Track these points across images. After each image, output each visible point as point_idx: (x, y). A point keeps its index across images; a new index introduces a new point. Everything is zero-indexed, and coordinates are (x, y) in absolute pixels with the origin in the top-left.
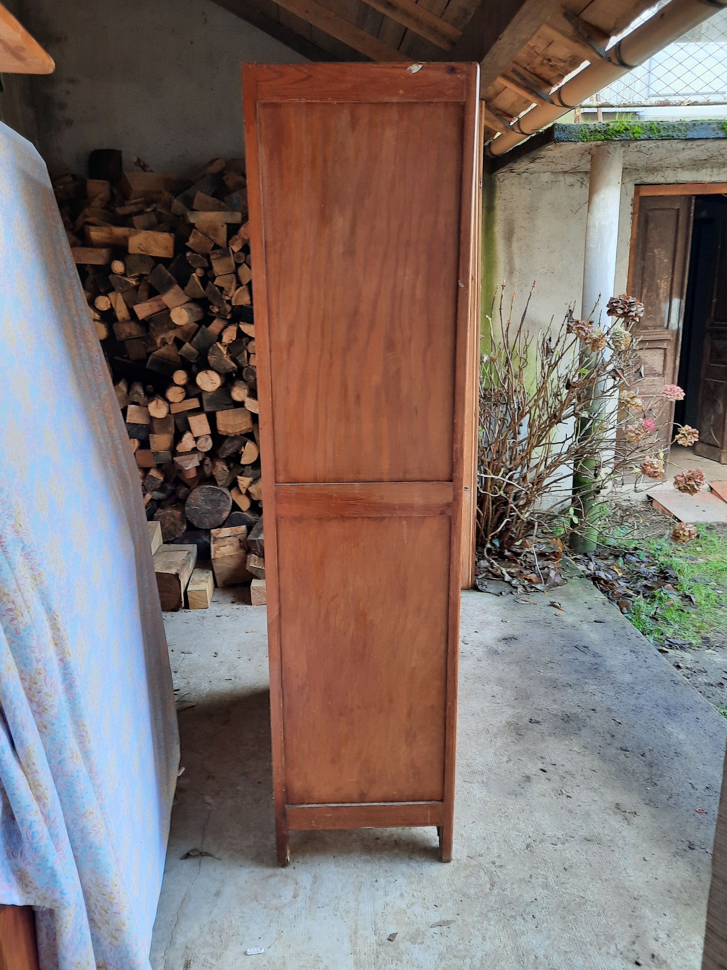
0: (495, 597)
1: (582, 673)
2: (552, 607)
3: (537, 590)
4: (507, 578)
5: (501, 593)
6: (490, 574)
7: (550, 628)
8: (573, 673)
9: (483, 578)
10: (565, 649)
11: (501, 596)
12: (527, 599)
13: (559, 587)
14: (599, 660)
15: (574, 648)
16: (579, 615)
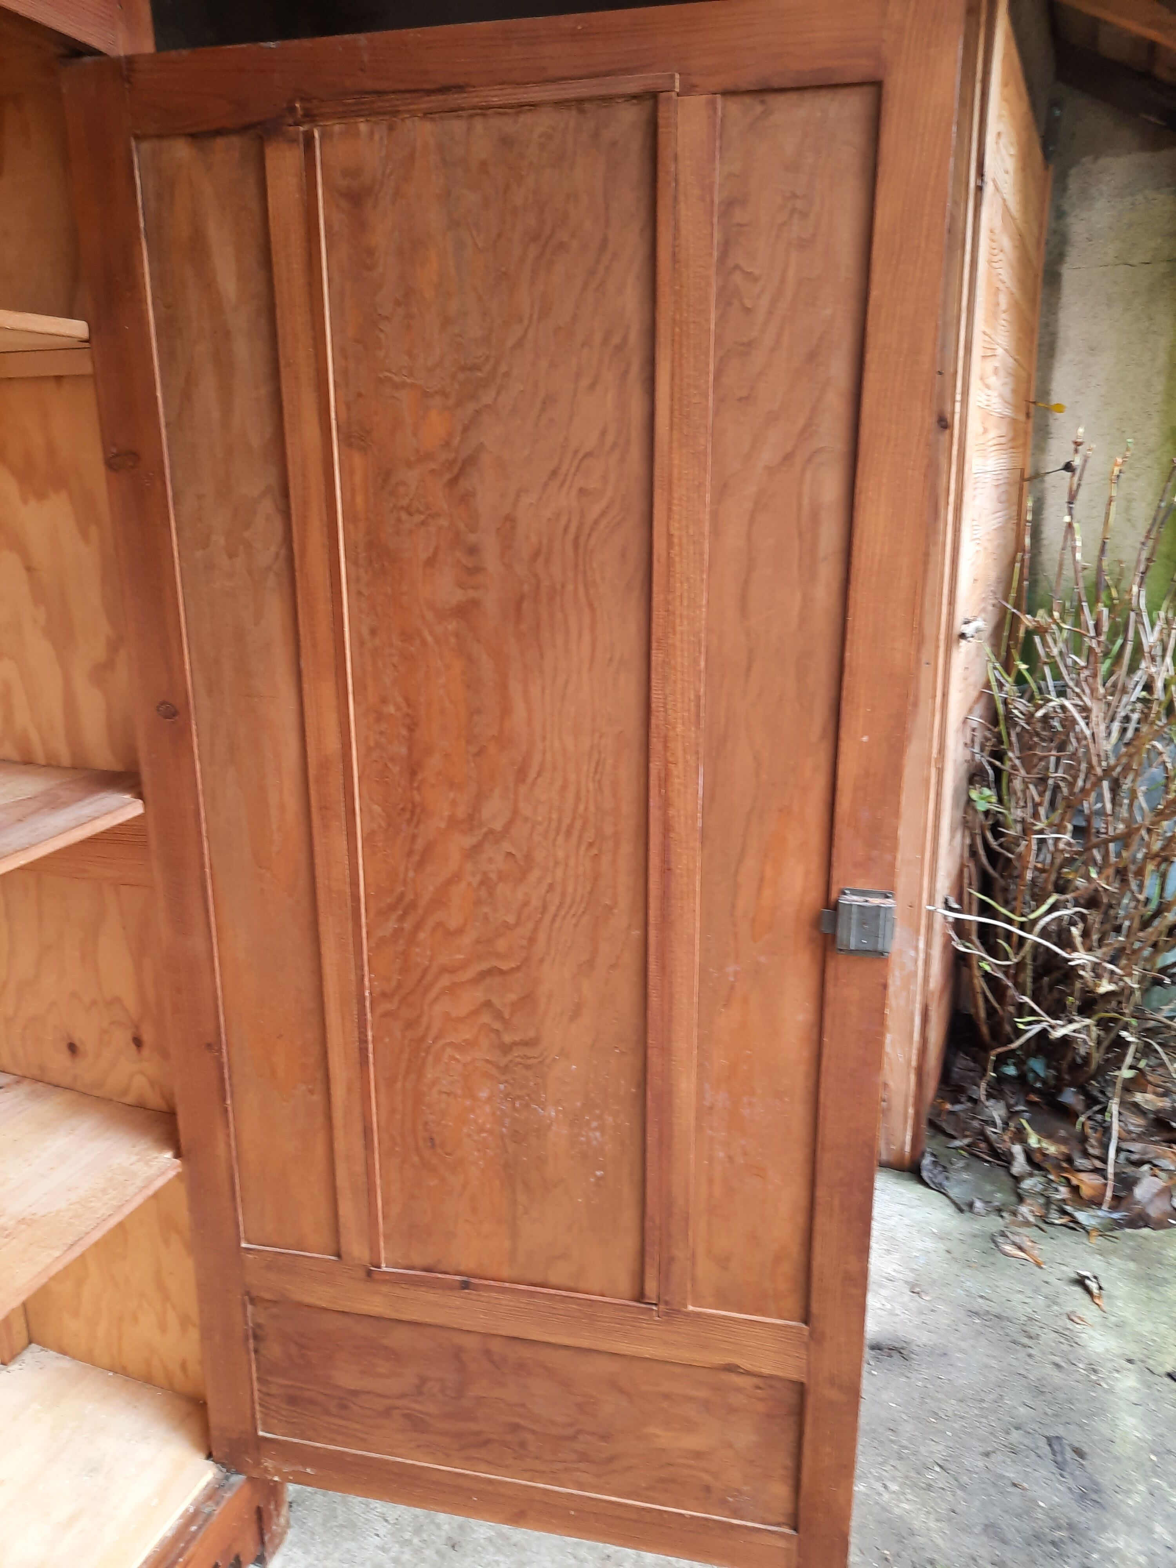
0: (951, 1210)
1: (1004, 1542)
2: (1078, 1289)
3: (1074, 1225)
4: (1020, 1165)
5: (971, 1205)
6: (983, 1145)
7: (1022, 1354)
8: (977, 1530)
9: (961, 1148)
10: (1015, 1436)
11: (968, 1214)
12: (1027, 1244)
13: (1145, 1231)
14: (1084, 1517)
15: (1043, 1443)
16: (1138, 1338)
